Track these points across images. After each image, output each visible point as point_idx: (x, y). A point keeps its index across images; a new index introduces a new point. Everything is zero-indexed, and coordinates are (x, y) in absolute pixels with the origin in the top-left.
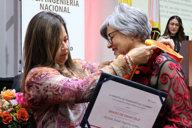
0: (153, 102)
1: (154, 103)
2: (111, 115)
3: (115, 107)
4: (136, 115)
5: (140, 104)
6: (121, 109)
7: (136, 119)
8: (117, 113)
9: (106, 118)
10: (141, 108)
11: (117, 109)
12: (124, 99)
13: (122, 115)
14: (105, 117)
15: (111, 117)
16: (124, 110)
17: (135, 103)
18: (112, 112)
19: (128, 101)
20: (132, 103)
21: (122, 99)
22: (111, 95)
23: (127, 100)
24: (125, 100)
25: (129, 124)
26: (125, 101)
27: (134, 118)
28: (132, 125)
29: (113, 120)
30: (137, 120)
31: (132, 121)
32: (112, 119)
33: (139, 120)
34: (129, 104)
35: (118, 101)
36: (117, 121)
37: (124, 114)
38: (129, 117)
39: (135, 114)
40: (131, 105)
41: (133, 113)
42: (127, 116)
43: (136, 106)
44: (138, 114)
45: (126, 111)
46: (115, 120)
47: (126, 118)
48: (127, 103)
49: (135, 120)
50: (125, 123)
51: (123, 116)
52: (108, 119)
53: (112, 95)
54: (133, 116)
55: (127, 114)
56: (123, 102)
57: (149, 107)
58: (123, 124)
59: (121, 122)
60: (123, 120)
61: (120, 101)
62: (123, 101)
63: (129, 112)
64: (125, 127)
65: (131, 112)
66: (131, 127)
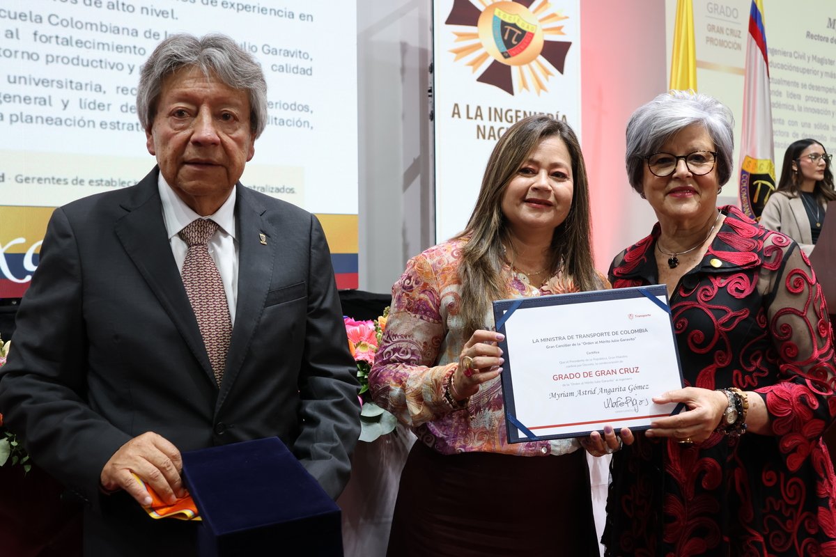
0: (644, 316)
2: (564, 385)
3: (561, 363)
4: (621, 362)
5: (616, 333)
6: (578, 361)
7: (627, 370)
8: (575, 376)
9: (557, 396)
10: (624, 340)
11: (570, 364)
12: (572, 337)
13: (590, 374)
14: (553, 395)
15: (567, 390)
16: (587, 360)
17: (602, 334)
18: (560, 377)
19: (584, 336)
20: (596, 339)
21: (566, 338)
22: (537, 341)
23: (580, 336)
24: (575, 337)
25: (620, 389)
26: (576, 340)
27: (622, 371)
28: (627, 389)
29: (575, 394)
30: (632, 371)
31: (623, 380)
32: (572, 394)
33: (636, 370)
34: (589, 343)
35: (559, 346)
36: (585, 393)
37: (593, 369)
38: (608, 373)
39: (619, 360)
40: (596, 343)
41: (612, 360)
42: (603, 373)
43: (609, 342)
44: (624, 357)
45: (594, 362)
46: (581, 393)
47: (604, 377)
48: (585, 343)
49: (627, 375)
50: (609, 392)
51: (594, 374)
52: (561, 398)
53: (540, 341)
54: (617, 367)
55: (600, 368)
56: (574, 345)
57: (640, 331)
58: (605, 396)
59: (597, 391)
60: (599, 386)
61: (566, 345)
62: (571, 342)
63: (600, 361)
64: (614, 400)
65: (606, 361)
66: (627, 393)
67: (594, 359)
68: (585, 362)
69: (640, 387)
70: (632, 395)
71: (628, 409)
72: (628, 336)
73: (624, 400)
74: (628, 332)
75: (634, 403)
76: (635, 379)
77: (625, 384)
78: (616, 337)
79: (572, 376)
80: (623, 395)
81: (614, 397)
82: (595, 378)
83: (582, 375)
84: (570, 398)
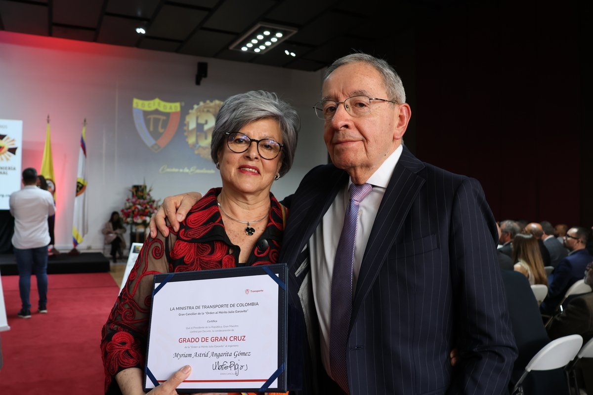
0: (257, 291)
1: (260, 291)
2: (186, 347)
3: (187, 328)
4: (233, 330)
5: (233, 305)
6: (200, 328)
7: (236, 338)
8: (195, 340)
9: (179, 356)
10: (239, 312)
11: (193, 330)
12: (199, 307)
13: (206, 340)
14: (176, 355)
15: (187, 352)
16: (207, 327)
17: (222, 306)
18: (184, 340)
19: (208, 307)
20: (217, 310)
21: (195, 308)
22: (174, 309)
23: (205, 307)
24: (201, 307)
25: (227, 354)
26: (201, 310)
27: (232, 339)
28: (233, 354)
29: (193, 356)
30: (240, 339)
31: (231, 346)
32: (190, 355)
33: (243, 338)
34: (211, 313)
35: (188, 314)
36: (200, 355)
37: (210, 335)
38: (221, 339)
39: (231, 328)
40: (216, 313)
41: (226, 329)
42: (216, 339)
43: (227, 312)
44: (236, 326)
45: (211, 329)
46: (197, 355)
47: (216, 343)
48: (208, 313)
49: (235, 342)
50: (218, 356)
51: (209, 340)
52: (183, 358)
53: (175, 309)
54: (228, 335)
55: (215, 335)
56: (199, 314)
57: (252, 304)
58: (215, 359)
59: (210, 354)
60: (212, 350)
61: (194, 314)
62: (197, 311)
63: (216, 329)
64: (221, 364)
65: (221, 329)
66: (232, 359)
67: (212, 327)
68: (205, 329)
69: (244, 354)
70: (236, 361)
71: (230, 372)
72: (242, 309)
73: (228, 364)
74: (243, 305)
75: (236, 368)
76: (241, 346)
77: (231, 350)
78: (233, 309)
79: (193, 340)
80: (229, 359)
81: (221, 360)
82: (210, 343)
83: (200, 340)
84: (188, 358)
